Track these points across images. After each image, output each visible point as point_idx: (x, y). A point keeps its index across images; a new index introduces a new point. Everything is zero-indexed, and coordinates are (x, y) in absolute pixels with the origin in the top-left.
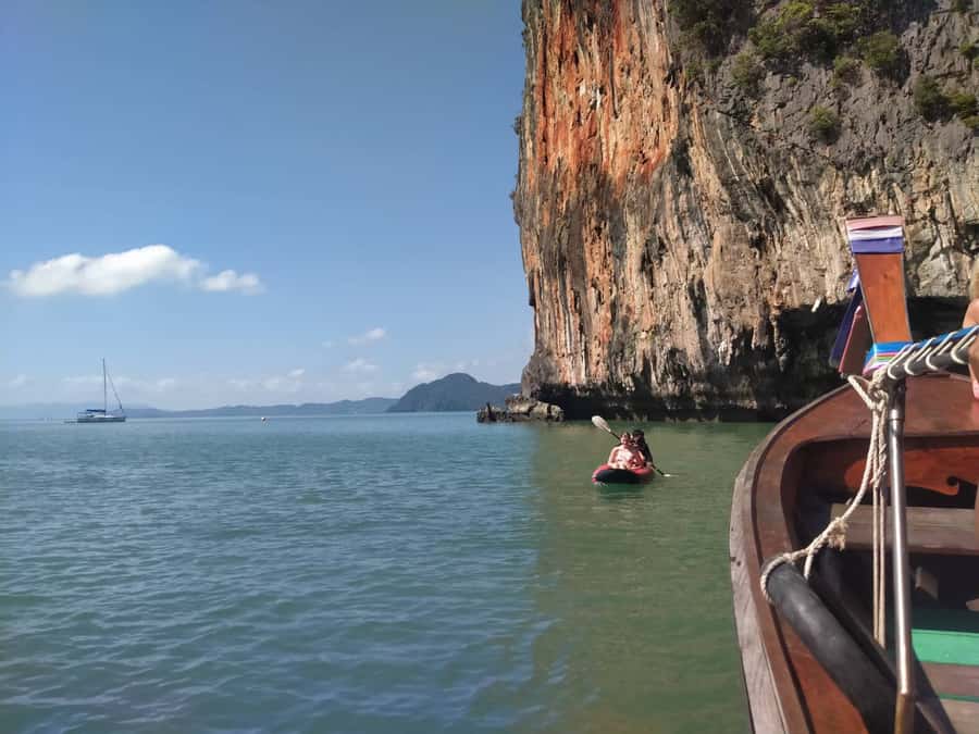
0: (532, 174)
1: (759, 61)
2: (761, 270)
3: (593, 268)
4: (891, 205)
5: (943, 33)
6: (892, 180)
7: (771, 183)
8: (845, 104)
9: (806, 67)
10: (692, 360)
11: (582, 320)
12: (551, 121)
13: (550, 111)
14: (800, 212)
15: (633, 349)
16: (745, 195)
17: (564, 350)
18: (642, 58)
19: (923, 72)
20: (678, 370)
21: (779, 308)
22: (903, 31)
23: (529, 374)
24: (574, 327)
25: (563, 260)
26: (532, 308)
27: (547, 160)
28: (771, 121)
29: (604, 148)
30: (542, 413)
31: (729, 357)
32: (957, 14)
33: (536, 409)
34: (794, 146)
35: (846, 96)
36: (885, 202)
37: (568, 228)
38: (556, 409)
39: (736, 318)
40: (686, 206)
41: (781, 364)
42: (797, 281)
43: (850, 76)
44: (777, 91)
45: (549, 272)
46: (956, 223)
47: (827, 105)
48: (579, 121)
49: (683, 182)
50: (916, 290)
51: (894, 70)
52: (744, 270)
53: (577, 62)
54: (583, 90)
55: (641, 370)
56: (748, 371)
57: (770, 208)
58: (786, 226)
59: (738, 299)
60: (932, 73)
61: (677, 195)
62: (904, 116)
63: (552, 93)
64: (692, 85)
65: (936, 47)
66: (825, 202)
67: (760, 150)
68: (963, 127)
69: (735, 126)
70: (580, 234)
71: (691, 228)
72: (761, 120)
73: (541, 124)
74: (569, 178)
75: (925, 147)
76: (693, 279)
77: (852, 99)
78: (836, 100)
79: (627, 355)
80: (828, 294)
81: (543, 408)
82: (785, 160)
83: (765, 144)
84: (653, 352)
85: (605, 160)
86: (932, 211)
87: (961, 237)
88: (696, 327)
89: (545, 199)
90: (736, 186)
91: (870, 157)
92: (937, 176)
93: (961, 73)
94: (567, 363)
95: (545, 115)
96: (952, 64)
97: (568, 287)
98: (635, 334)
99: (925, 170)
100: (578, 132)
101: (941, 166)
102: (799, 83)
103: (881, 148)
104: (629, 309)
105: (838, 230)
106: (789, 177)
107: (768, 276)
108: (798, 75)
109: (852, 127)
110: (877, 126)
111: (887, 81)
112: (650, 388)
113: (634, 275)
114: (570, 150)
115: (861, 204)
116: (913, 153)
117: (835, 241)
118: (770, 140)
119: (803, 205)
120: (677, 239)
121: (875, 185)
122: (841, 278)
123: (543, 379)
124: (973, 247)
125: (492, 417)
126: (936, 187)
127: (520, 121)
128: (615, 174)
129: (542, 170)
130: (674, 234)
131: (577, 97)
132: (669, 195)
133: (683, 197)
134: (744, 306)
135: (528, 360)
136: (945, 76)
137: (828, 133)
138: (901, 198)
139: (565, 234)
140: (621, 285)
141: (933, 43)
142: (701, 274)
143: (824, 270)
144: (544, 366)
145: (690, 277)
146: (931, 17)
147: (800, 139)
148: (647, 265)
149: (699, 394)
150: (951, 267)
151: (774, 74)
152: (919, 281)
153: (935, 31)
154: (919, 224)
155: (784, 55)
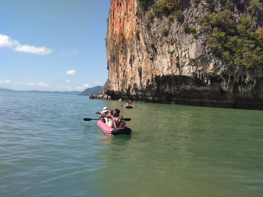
0: (110, 34)
1: (154, 14)
2: (152, 66)
3: (121, 61)
4: (177, 53)
5: (192, 12)
6: (178, 47)
7: (154, 45)
8: (170, 27)
9: (163, 17)
10: (138, 86)
11: (118, 74)
12: (115, 20)
13: (115, 18)
14: (160, 52)
15: (127, 83)
16: (149, 47)
17: (113, 82)
18: (134, 8)
19: (187, 22)
20: (136, 89)
21: (155, 75)
22: (184, 10)
23: (104, 87)
24: (116, 76)
25: (114, 58)
26: (108, 70)
27: (113, 31)
28: (155, 29)
29: (125, 30)
30: (105, 98)
31: (145, 87)
32: (195, 8)
33: (104, 96)
34: (159, 36)
35: (170, 25)
36: (176, 52)
37: (116, 50)
38: (109, 97)
39: (147, 77)
40: (139, 48)
41: (155, 89)
42: (159, 69)
43: (172, 20)
44: (157, 22)
45: (111, 61)
46: (190, 59)
47: (167, 27)
48: (120, 21)
49: (138, 41)
50: (182, 74)
51: (181, 20)
52: (149, 66)
53: (121, 6)
54: (122, 14)
55: (128, 88)
56: (150, 90)
57: (154, 51)
58: (157, 56)
59: (148, 72)
60: (188, 22)
61: (137, 45)
62: (182, 32)
63: (115, 13)
64: (140, 17)
65: (190, 16)
66: (164, 51)
67: (152, 36)
68: (192, 36)
69: (147, 30)
70: (118, 52)
71: (140, 53)
72: (153, 29)
73: (113, 21)
74: (117, 37)
75: (185, 40)
76: (139, 67)
77: (172, 26)
78: (169, 26)
79: (125, 84)
80: (164, 73)
81: (106, 96)
82: (157, 40)
83: (153, 35)
84: (131, 84)
85: (125, 33)
86: (185, 55)
87: (191, 62)
88: (139, 79)
89: (112, 41)
90: (147, 45)
91: (174, 41)
92: (187, 47)
93: (194, 23)
94: (114, 85)
95: (114, 19)
96: (193, 20)
97: (115, 65)
98: (127, 79)
99: (184, 45)
100: (120, 25)
101: (188, 45)
102: (162, 20)
103: (176, 39)
104: (127, 72)
105: (167, 57)
106: (157, 44)
107: (154, 67)
108: (161, 18)
109: (171, 33)
110: (176, 33)
111: (179, 22)
112: (130, 93)
113: (129, 64)
114: (118, 29)
115: (172, 52)
116: (182, 41)
117: (166, 60)
118: (154, 34)
119: (160, 51)
120: (137, 56)
121: (174, 48)
122: (167, 69)
123: (108, 89)
124: (193, 65)
125: (93, 98)
126: (186, 50)
127: (108, 19)
128: (127, 37)
129: (112, 33)
130: (136, 55)
131: (120, 15)
132: (135, 45)
133: (138, 46)
134: (149, 74)
135: (105, 83)
136: (191, 23)
137: (166, 34)
138: (180, 52)
139: (115, 51)
140: (126, 66)
141: (190, 14)
142: (141, 66)
143: (164, 67)
144: (108, 85)
145: (139, 66)
146: (190, 8)
147: (160, 35)
148: (131, 62)
149: (140, 95)
150: (189, 69)
151: (157, 17)
152: (182, 72)
153: (190, 11)
154: (183, 58)
155: (159, 13)
